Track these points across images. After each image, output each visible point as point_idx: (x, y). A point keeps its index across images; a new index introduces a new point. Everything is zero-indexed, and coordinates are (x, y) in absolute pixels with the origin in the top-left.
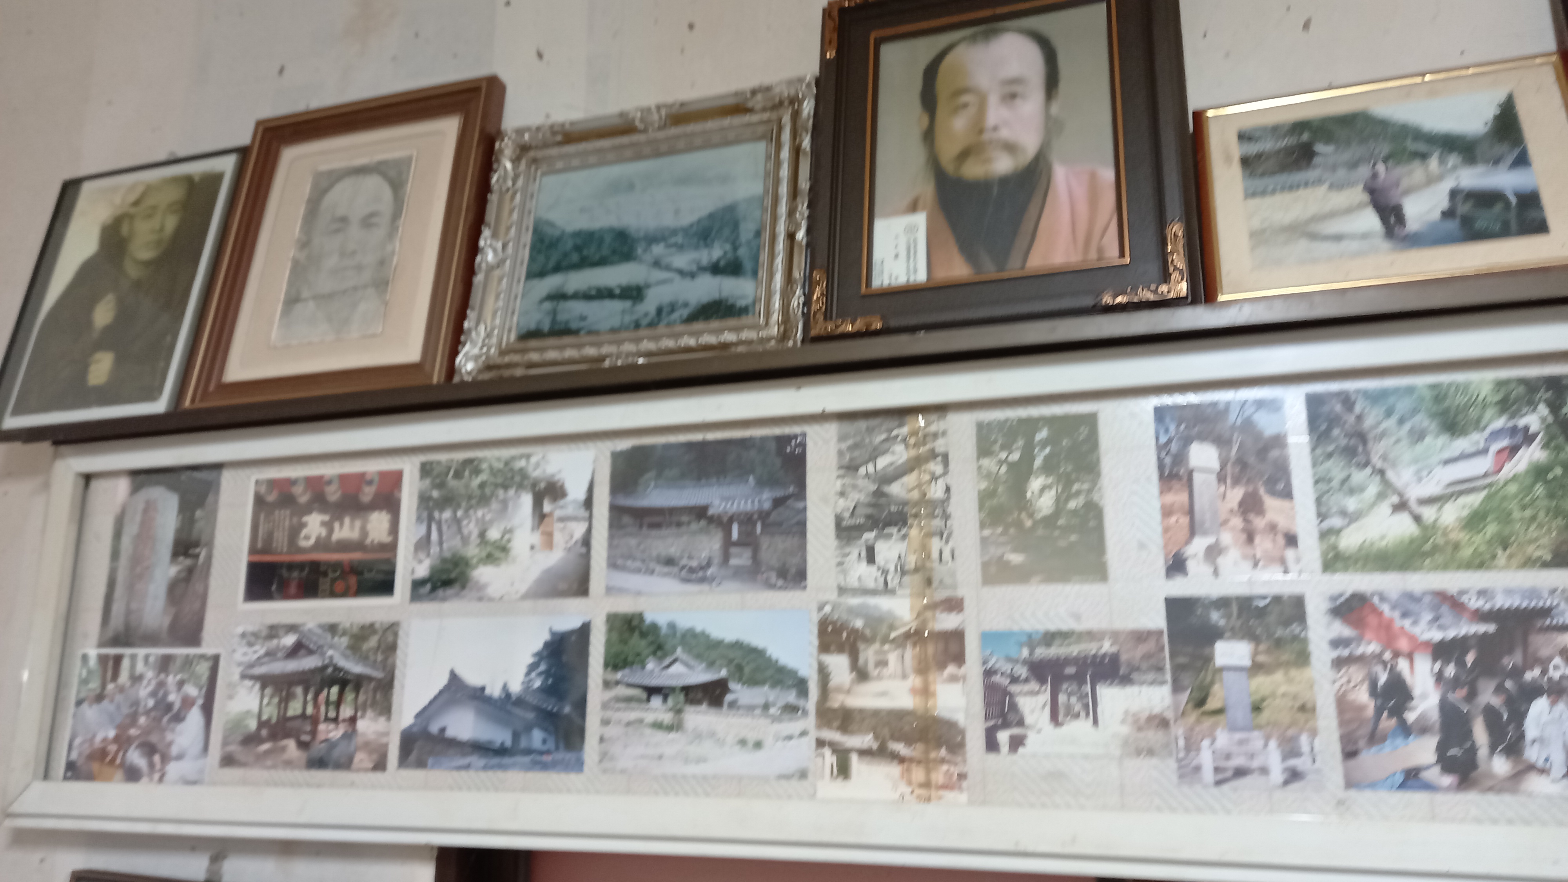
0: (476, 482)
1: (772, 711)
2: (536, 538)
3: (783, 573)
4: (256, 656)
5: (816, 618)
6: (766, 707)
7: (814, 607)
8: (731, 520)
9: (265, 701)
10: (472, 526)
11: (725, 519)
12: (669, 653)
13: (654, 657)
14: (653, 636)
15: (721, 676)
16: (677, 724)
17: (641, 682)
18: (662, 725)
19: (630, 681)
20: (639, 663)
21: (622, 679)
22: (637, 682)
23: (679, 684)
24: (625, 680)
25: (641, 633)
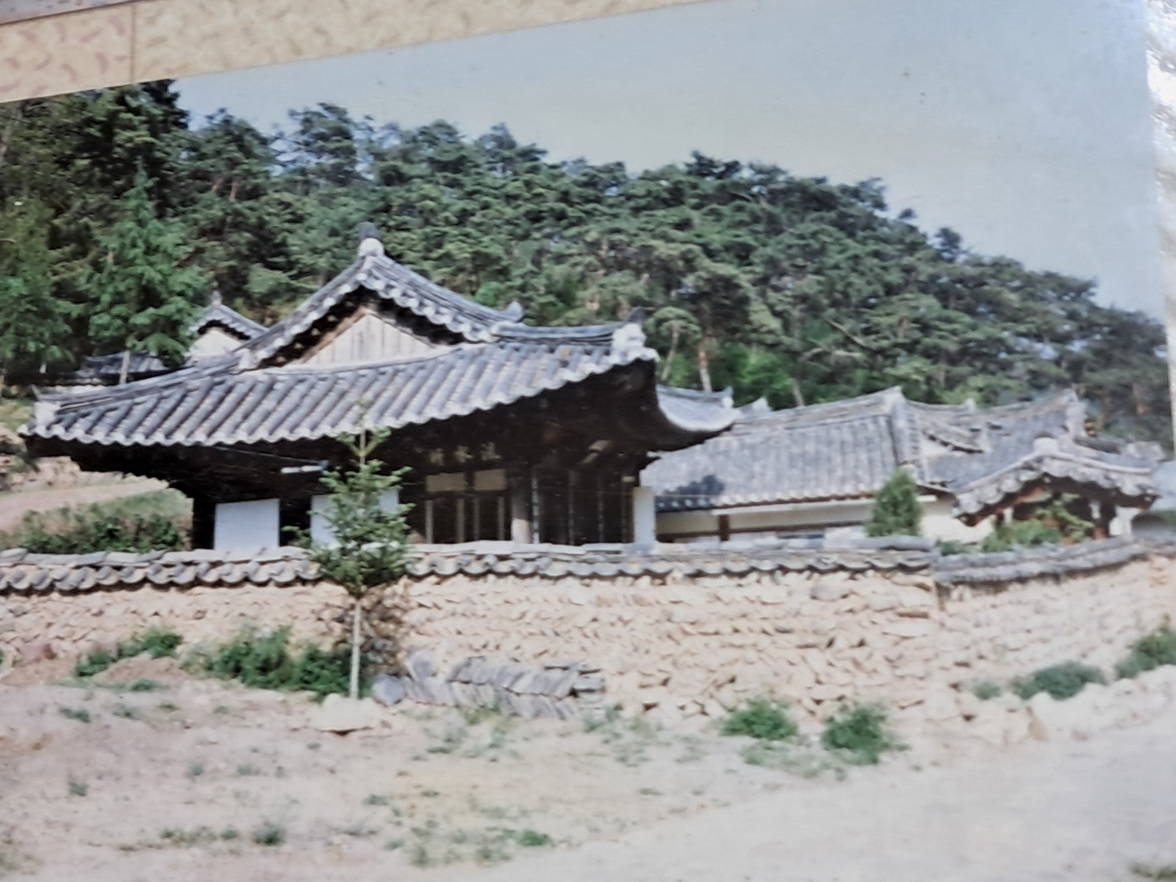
12: (312, 272)
13: (228, 300)
14: (223, 193)
15: (615, 359)
16: (368, 647)
17: (159, 438)
18: (282, 658)
19: (100, 436)
20: (152, 342)
21: (59, 431)
22: (139, 438)
23: (369, 424)
24: (78, 433)
25: (163, 183)
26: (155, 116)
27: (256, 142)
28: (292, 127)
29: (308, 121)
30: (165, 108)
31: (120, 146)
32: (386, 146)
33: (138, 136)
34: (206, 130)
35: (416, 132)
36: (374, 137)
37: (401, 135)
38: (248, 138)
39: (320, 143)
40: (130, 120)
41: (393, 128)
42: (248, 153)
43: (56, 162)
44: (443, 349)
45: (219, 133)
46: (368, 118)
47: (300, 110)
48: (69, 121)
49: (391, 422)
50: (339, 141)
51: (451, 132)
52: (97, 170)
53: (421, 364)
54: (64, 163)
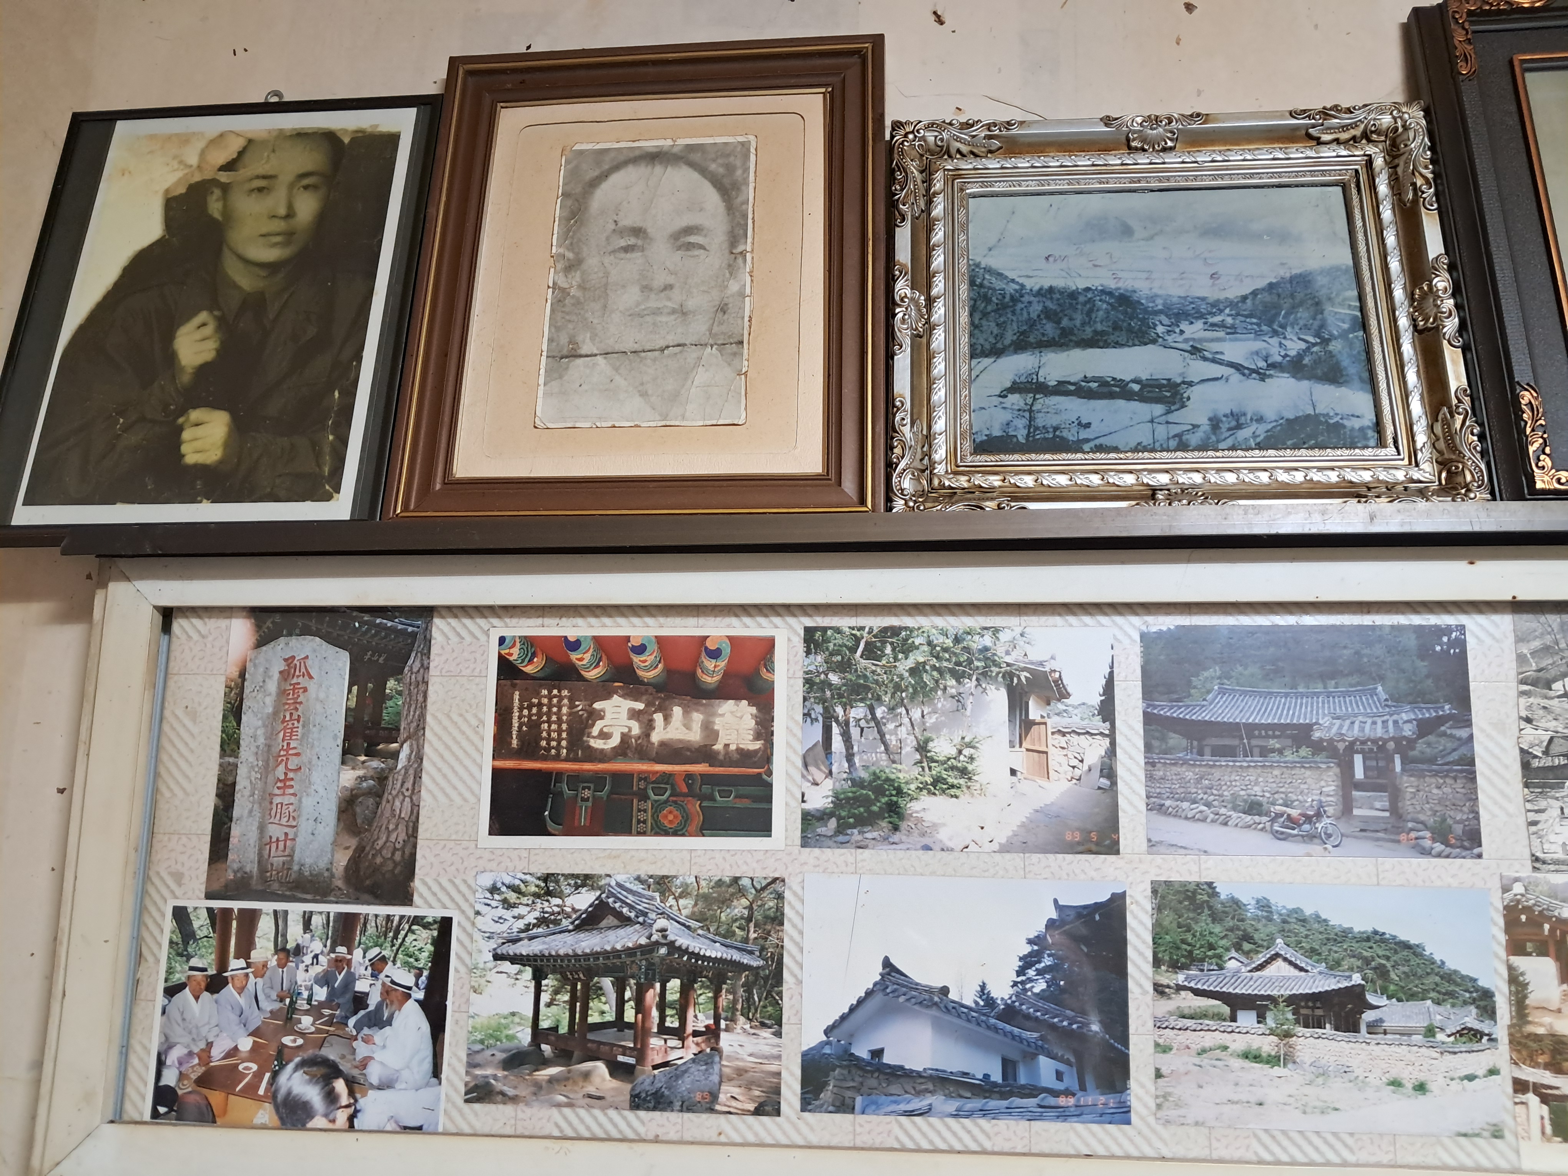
0: (904, 665)
1: (1440, 1037)
2: (1019, 758)
3: (1441, 834)
4: (521, 924)
5: (1498, 902)
6: (1430, 1032)
7: (1496, 885)
8: (1351, 748)
9: (545, 998)
10: (903, 732)
11: (1341, 746)
12: (1262, 946)
13: (1237, 951)
14: (1233, 918)
15: (1353, 983)
16: (1285, 1055)
17: (1218, 989)
18: (1260, 1056)
19: (1199, 986)
20: (1214, 960)
21: (1186, 983)
22: (1211, 988)
23: (1282, 992)
24: (1192, 984)
25: (1213, 913)
26: (1209, 892)
27: (1242, 905)
28: (1253, 903)
29: (1258, 901)
30: (1212, 890)
31: (1198, 899)
32: (1282, 912)
33: (1204, 897)
34: (1226, 899)
35: (1292, 909)
36: (1279, 909)
37: (1287, 910)
38: (1239, 903)
39: (1262, 908)
40: (1200, 892)
41: (1285, 907)
42: (1240, 908)
44: (1303, 974)
45: (1230, 901)
47: (1256, 898)
48: (1181, 889)
49: (1288, 992)
50: (1268, 909)
51: (1302, 911)
52: (1191, 906)
53: (1297, 977)
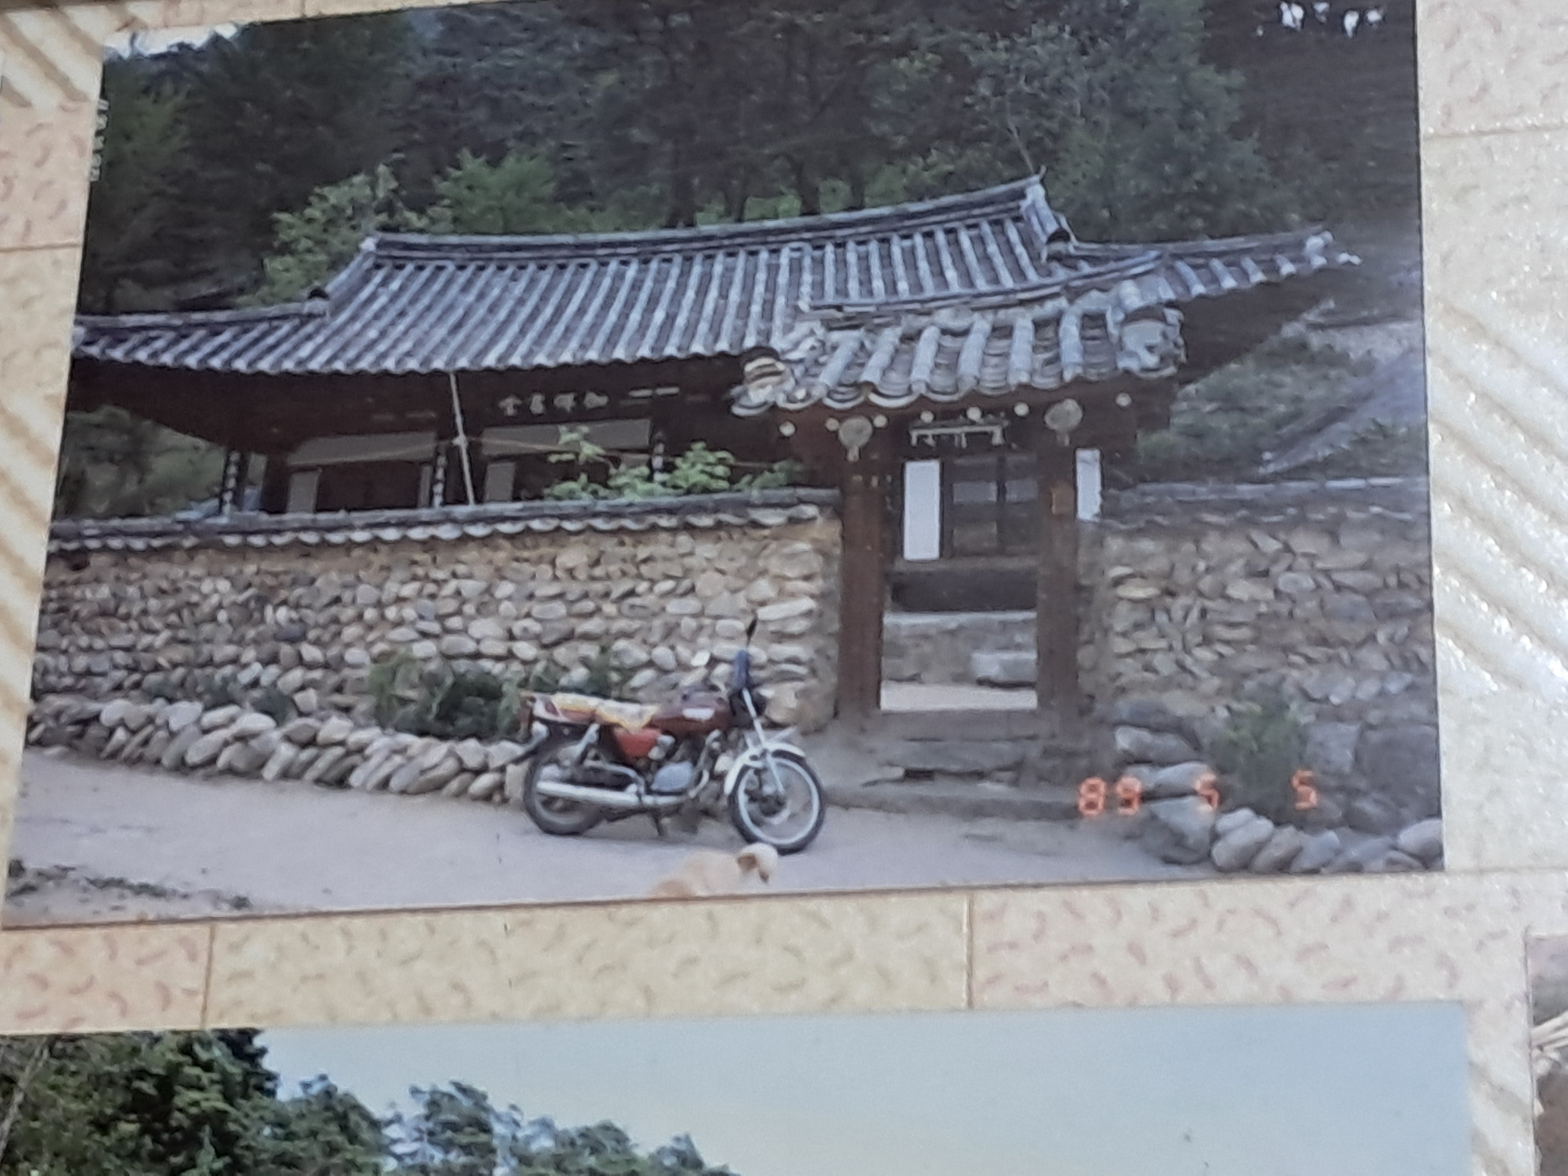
25: (236, 1165)
26: (232, 1074)
27: (364, 1124)
28: (414, 1110)
29: (434, 1104)
30: (247, 1065)
31: (181, 1110)
32: (534, 1147)
33: (207, 1100)
34: (299, 1101)
35: (574, 1134)
36: (520, 1134)
37: (556, 1136)
38: (354, 1117)
39: (449, 1134)
40: (199, 1078)
41: (545, 1125)
42: (353, 1139)
43: (91, 1123)
45: (315, 1107)
46: (514, 1107)
47: (425, 1087)
48: (115, 1069)
50: (473, 1134)
51: (620, 1138)
52: (147, 1140)
54: (103, 1125)
